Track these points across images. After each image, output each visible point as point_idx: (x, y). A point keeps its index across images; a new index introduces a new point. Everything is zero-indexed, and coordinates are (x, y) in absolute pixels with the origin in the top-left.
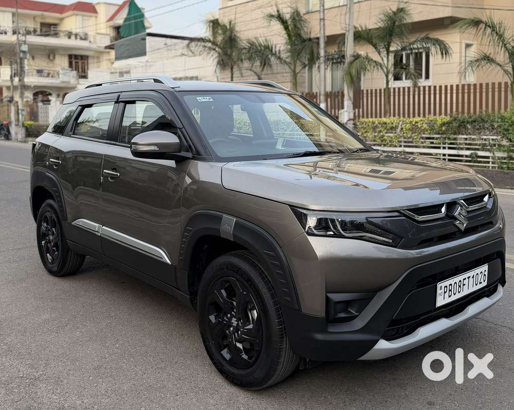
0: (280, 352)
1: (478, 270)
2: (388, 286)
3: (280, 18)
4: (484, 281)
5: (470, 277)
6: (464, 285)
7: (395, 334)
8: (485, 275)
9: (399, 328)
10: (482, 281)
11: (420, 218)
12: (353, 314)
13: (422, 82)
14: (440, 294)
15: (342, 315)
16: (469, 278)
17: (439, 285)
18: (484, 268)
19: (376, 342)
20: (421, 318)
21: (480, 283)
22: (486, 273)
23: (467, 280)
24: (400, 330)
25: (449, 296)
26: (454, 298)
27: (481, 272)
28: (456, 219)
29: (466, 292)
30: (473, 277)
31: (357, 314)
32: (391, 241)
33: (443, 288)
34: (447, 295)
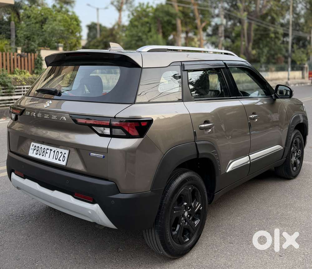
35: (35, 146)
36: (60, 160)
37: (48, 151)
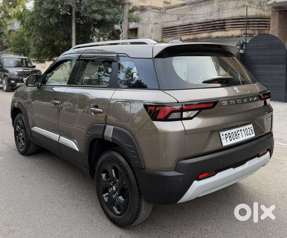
35: (226, 134)
36: (251, 134)
37: (239, 132)
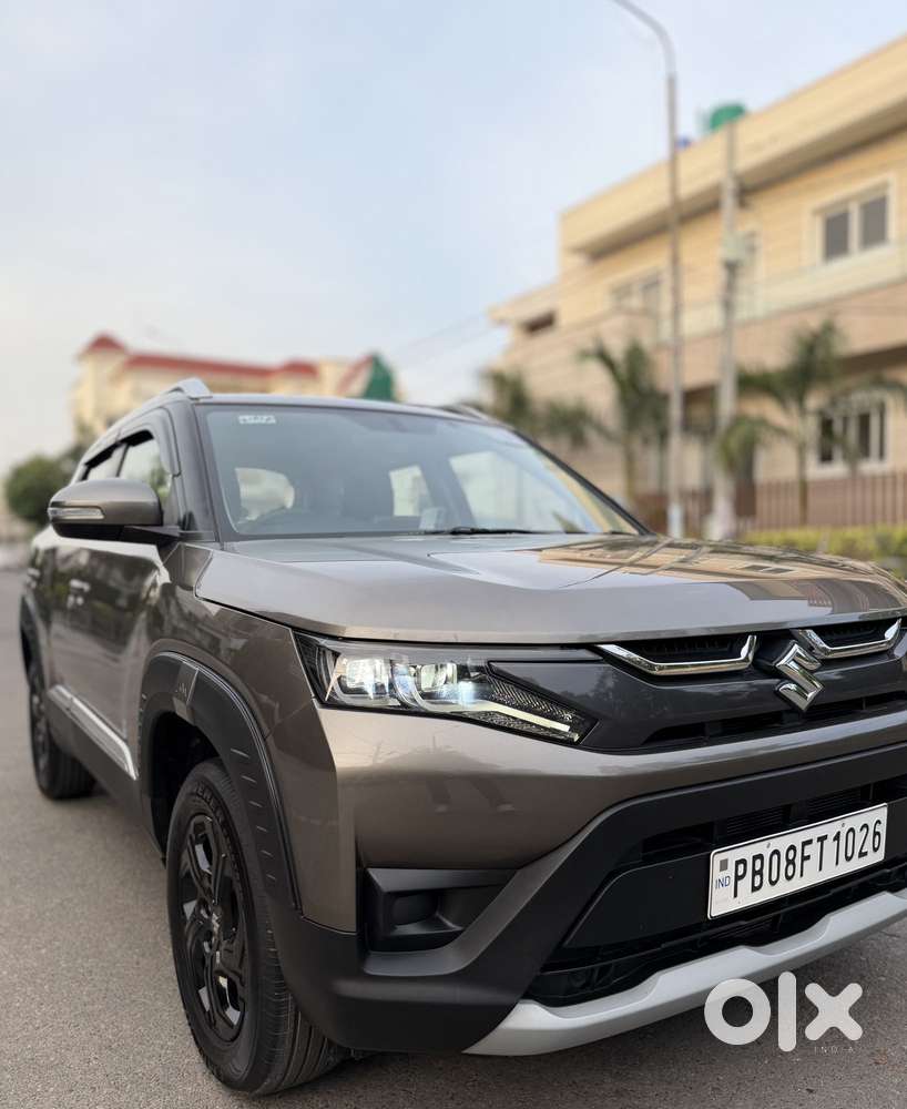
0: (279, 1013)
1: (855, 820)
2: (541, 858)
3: (603, 357)
4: (875, 850)
5: (825, 837)
6: (805, 858)
7: (583, 987)
8: (876, 834)
9: (593, 970)
10: (868, 848)
11: (662, 668)
12: (449, 928)
13: (870, 467)
14: (722, 883)
15: (412, 930)
16: (822, 839)
17: (716, 858)
18: (878, 815)
19: (506, 1010)
20: (663, 946)
21: (862, 854)
22: (882, 829)
23: (816, 845)
24: (596, 975)
25: (755, 889)
26: (768, 893)
27: (866, 826)
28: (781, 676)
29: (811, 876)
30: (837, 838)
31: (458, 928)
32: (565, 728)
33: (732, 866)
34: (745, 884)
